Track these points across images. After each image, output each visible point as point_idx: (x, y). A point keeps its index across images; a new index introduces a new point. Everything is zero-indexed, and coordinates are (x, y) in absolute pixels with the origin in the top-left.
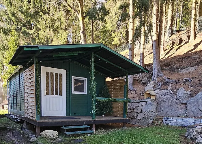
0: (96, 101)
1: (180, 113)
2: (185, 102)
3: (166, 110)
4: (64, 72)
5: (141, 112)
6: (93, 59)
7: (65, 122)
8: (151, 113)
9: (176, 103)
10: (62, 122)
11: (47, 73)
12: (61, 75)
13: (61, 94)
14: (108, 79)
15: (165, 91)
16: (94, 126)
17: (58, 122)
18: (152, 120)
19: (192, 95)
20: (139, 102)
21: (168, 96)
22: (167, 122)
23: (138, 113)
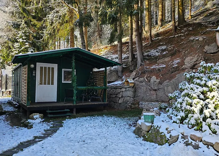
0: (77, 90)
1: (153, 98)
2: (156, 88)
3: (142, 95)
4: (55, 66)
5: (122, 97)
6: (74, 58)
7: (50, 107)
8: (128, 98)
9: (150, 89)
10: (47, 107)
11: (41, 68)
12: (53, 69)
13: (53, 84)
14: (96, 70)
15: (142, 79)
16: (75, 110)
17: (44, 107)
18: (130, 104)
19: (160, 83)
20: (121, 89)
21: (144, 83)
22: (142, 106)
23: (120, 98)
